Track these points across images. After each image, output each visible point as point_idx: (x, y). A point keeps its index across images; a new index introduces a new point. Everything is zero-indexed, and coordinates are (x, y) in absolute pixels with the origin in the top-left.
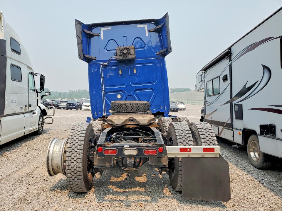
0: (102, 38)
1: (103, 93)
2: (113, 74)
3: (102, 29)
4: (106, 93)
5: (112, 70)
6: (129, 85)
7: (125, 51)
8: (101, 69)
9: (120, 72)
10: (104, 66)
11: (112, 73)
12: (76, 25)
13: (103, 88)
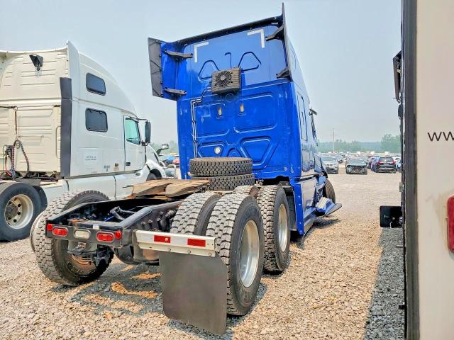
0: (196, 61)
1: (195, 146)
2: (209, 116)
3: (197, 46)
4: (199, 146)
5: (207, 109)
6: (233, 131)
7: (223, 78)
8: (193, 109)
9: (220, 112)
10: (197, 104)
11: (208, 114)
12: (150, 45)
13: (195, 137)
